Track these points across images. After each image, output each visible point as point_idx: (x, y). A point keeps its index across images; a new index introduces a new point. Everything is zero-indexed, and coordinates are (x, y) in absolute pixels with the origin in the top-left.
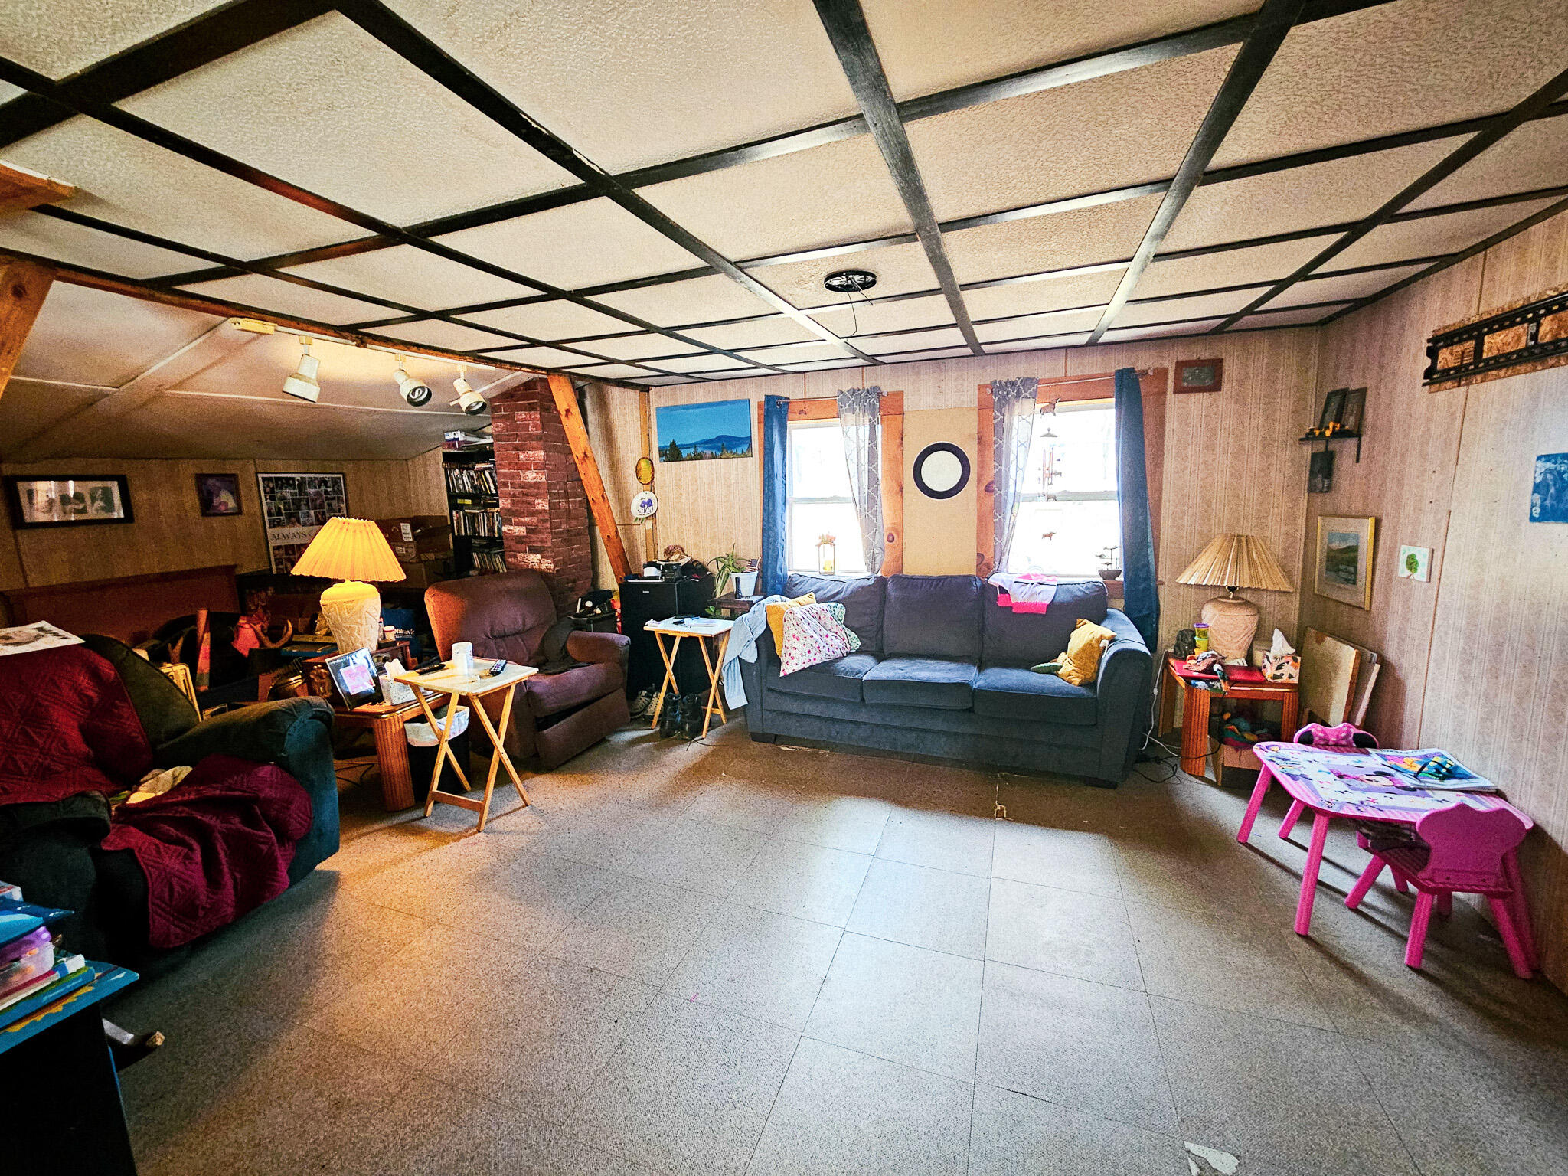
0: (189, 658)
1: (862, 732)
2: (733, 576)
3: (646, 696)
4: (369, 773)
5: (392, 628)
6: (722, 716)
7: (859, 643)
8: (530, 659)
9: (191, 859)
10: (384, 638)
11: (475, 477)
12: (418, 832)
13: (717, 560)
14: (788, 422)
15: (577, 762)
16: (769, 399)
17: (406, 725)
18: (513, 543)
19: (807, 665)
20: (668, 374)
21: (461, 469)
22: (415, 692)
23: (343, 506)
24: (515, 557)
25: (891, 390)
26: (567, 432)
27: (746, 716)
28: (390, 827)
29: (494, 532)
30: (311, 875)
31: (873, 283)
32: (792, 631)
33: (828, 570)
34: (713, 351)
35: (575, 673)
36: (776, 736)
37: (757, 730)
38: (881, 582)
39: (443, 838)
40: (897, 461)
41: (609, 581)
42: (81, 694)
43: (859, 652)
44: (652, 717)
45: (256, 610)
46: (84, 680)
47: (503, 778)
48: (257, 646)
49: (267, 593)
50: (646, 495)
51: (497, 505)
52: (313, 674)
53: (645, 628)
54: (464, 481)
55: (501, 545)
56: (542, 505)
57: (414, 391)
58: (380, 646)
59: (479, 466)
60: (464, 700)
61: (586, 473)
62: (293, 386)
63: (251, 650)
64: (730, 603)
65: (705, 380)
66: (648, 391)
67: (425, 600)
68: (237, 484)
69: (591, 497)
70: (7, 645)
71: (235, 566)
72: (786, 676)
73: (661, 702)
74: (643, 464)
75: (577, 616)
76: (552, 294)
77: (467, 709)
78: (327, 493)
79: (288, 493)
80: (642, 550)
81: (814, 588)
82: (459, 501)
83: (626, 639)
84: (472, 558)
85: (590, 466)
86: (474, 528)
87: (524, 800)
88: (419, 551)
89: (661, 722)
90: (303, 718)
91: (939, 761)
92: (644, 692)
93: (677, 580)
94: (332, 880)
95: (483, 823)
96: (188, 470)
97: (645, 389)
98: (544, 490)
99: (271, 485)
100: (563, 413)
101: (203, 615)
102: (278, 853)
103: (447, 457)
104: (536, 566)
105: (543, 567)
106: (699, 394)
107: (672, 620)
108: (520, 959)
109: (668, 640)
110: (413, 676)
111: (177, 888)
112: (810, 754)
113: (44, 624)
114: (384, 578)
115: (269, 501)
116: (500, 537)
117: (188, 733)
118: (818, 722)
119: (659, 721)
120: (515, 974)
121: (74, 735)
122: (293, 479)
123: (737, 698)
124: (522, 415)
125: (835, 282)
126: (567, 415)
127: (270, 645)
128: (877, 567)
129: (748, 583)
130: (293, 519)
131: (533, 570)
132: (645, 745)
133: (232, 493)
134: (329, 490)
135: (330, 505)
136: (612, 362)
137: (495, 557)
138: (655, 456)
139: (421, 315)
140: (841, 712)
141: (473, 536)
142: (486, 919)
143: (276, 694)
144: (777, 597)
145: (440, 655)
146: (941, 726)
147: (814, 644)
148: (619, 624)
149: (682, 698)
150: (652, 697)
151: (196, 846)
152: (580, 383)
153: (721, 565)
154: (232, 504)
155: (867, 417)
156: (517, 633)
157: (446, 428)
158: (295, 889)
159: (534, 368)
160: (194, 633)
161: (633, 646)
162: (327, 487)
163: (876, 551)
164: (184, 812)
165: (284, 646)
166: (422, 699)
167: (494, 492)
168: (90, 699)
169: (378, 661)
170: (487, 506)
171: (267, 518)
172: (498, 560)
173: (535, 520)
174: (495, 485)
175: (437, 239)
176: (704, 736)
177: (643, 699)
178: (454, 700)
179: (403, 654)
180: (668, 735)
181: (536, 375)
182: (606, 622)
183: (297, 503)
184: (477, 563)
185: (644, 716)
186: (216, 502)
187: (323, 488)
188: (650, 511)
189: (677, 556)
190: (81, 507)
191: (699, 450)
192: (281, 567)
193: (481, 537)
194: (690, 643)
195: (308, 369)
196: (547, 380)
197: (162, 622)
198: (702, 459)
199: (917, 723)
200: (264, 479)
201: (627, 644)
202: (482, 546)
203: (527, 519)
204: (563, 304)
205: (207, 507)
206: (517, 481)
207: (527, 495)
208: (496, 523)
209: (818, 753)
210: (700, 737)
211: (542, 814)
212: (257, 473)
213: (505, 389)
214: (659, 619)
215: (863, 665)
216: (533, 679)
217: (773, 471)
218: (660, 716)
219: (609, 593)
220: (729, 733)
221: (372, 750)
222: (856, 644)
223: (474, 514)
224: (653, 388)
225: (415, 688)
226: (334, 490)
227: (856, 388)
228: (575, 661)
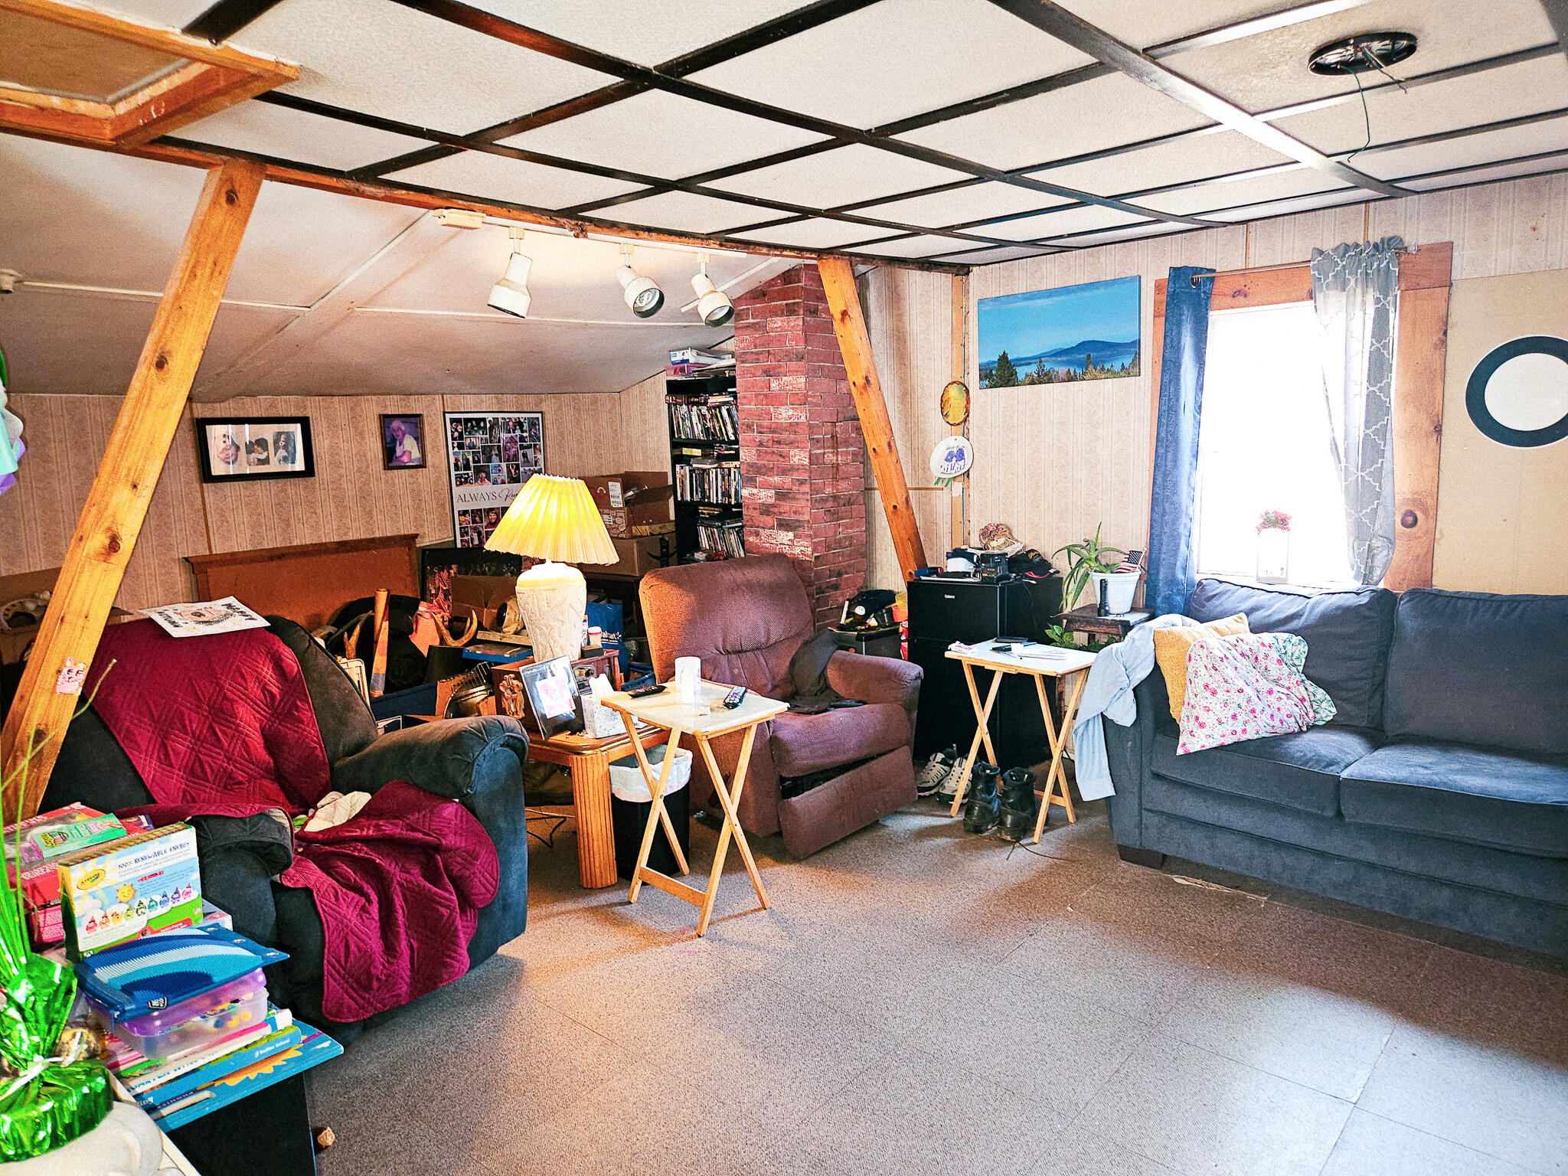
0: (366, 653)
1: (1333, 873)
2: (1097, 578)
3: (943, 762)
4: (562, 828)
5: (597, 629)
6: (1069, 810)
7: (1334, 710)
8: (775, 687)
9: (368, 913)
10: (589, 643)
11: (708, 416)
12: (620, 922)
13: (1070, 550)
14: (1211, 313)
15: (835, 852)
16: (1176, 272)
17: (612, 768)
18: (756, 514)
19: (1229, 740)
20: (1002, 244)
21: (690, 404)
22: (625, 722)
23: (540, 456)
24: (757, 534)
25: (1423, 241)
26: (842, 347)
27: (1110, 816)
28: (588, 909)
29: (730, 497)
30: (493, 958)
31: (1411, 50)
32: (1204, 677)
33: (1277, 574)
34: (1084, 200)
35: (838, 717)
36: (1165, 856)
37: (1133, 841)
38: (1384, 601)
39: (652, 937)
40: (1434, 375)
41: (890, 576)
42: (264, 689)
43: (1331, 726)
44: (952, 798)
45: (436, 595)
46: (268, 672)
47: (734, 862)
48: (437, 643)
49: (449, 573)
50: (955, 442)
51: (736, 457)
52: (503, 686)
53: (947, 654)
54: (693, 421)
55: (740, 515)
56: (799, 457)
57: (641, 295)
58: (584, 654)
59: (714, 400)
60: (688, 741)
61: (867, 409)
62: (502, 297)
63: (431, 647)
64: (1089, 623)
65: (1064, 249)
66: (967, 274)
67: (640, 593)
68: (422, 429)
69: (871, 444)
70: (199, 622)
71: (416, 536)
72: (1188, 755)
73: (967, 775)
74: (954, 392)
75: (841, 627)
76: (842, 136)
77: (689, 754)
78: (522, 439)
79: (477, 439)
80: (944, 528)
81: (1247, 605)
82: (686, 451)
83: (914, 670)
84: (697, 535)
85: (873, 397)
86: (703, 492)
87: (761, 899)
88: (632, 522)
89: (967, 808)
90: (494, 744)
91: (1500, 951)
92: (940, 756)
93: (1000, 579)
94: (514, 970)
95: (705, 924)
96: (372, 408)
97: (963, 270)
98: (803, 436)
99: (460, 428)
100: (838, 316)
101: (382, 598)
102: (459, 923)
103: (673, 388)
104: (786, 550)
105: (797, 551)
106: (1052, 272)
107: (991, 644)
108: (754, 1140)
109: (983, 676)
110: (623, 699)
111: (353, 947)
112: (1227, 897)
113: (231, 600)
114: (591, 559)
115: (456, 449)
116: (739, 505)
117: (367, 750)
118: (1247, 843)
119: (962, 805)
120: (747, 1160)
121: (256, 739)
122: (484, 420)
123: (1095, 784)
124: (778, 322)
125: (1331, 58)
126: (843, 320)
127: (451, 642)
128: (1377, 572)
129: (1122, 592)
130: (482, 473)
131: (782, 555)
132: (942, 841)
133: (416, 439)
134: (525, 434)
135: (524, 455)
136: (915, 232)
137: (730, 533)
138: (973, 379)
139: (660, 186)
140: (1294, 831)
141: (701, 503)
142: (707, 1068)
143: (459, 708)
144: (1176, 618)
145: (656, 673)
146: (1505, 880)
147: (1244, 704)
148: (905, 645)
149: (1002, 773)
150: (951, 766)
151: (374, 897)
152: (862, 268)
153: (1075, 559)
154: (416, 454)
155: (1371, 296)
156: (758, 649)
157: (672, 345)
158: (474, 973)
159: (801, 250)
160: (370, 622)
161: (927, 682)
162: (522, 431)
163: (1376, 543)
164: (364, 852)
165: (467, 645)
166: (634, 733)
167: (732, 438)
168: (273, 696)
169: (580, 675)
170: (722, 458)
171: (453, 473)
172: (733, 538)
173: (788, 480)
174: (734, 427)
175: (697, 78)
176: (1036, 839)
177: (939, 766)
178: (675, 739)
179: (610, 667)
180: (977, 830)
181: (800, 261)
182: (883, 640)
183: (487, 451)
184: (705, 543)
185: (938, 794)
186: (399, 452)
187: (518, 432)
188: (960, 467)
189: (1002, 540)
190: (263, 456)
191: (1047, 367)
192: (466, 538)
193: (710, 504)
194: (1018, 685)
195: (519, 273)
196: (815, 267)
197: (338, 604)
198: (1050, 381)
199: (1455, 871)
200: (452, 421)
201: (916, 678)
202: (712, 517)
203: (776, 479)
204: (858, 151)
205: (390, 458)
206: (766, 423)
207: (779, 442)
208: (734, 484)
209: (1244, 899)
210: (1029, 841)
211: (785, 924)
212: (444, 413)
213: (754, 285)
214: (970, 640)
215: (1340, 751)
216: (782, 721)
217: (1177, 400)
218: (964, 797)
219: (890, 596)
220: (1080, 839)
221: (568, 799)
222: (1327, 710)
223: (704, 470)
224: (975, 269)
225: (626, 716)
226: (530, 436)
227: (1350, 242)
228: (838, 697)
